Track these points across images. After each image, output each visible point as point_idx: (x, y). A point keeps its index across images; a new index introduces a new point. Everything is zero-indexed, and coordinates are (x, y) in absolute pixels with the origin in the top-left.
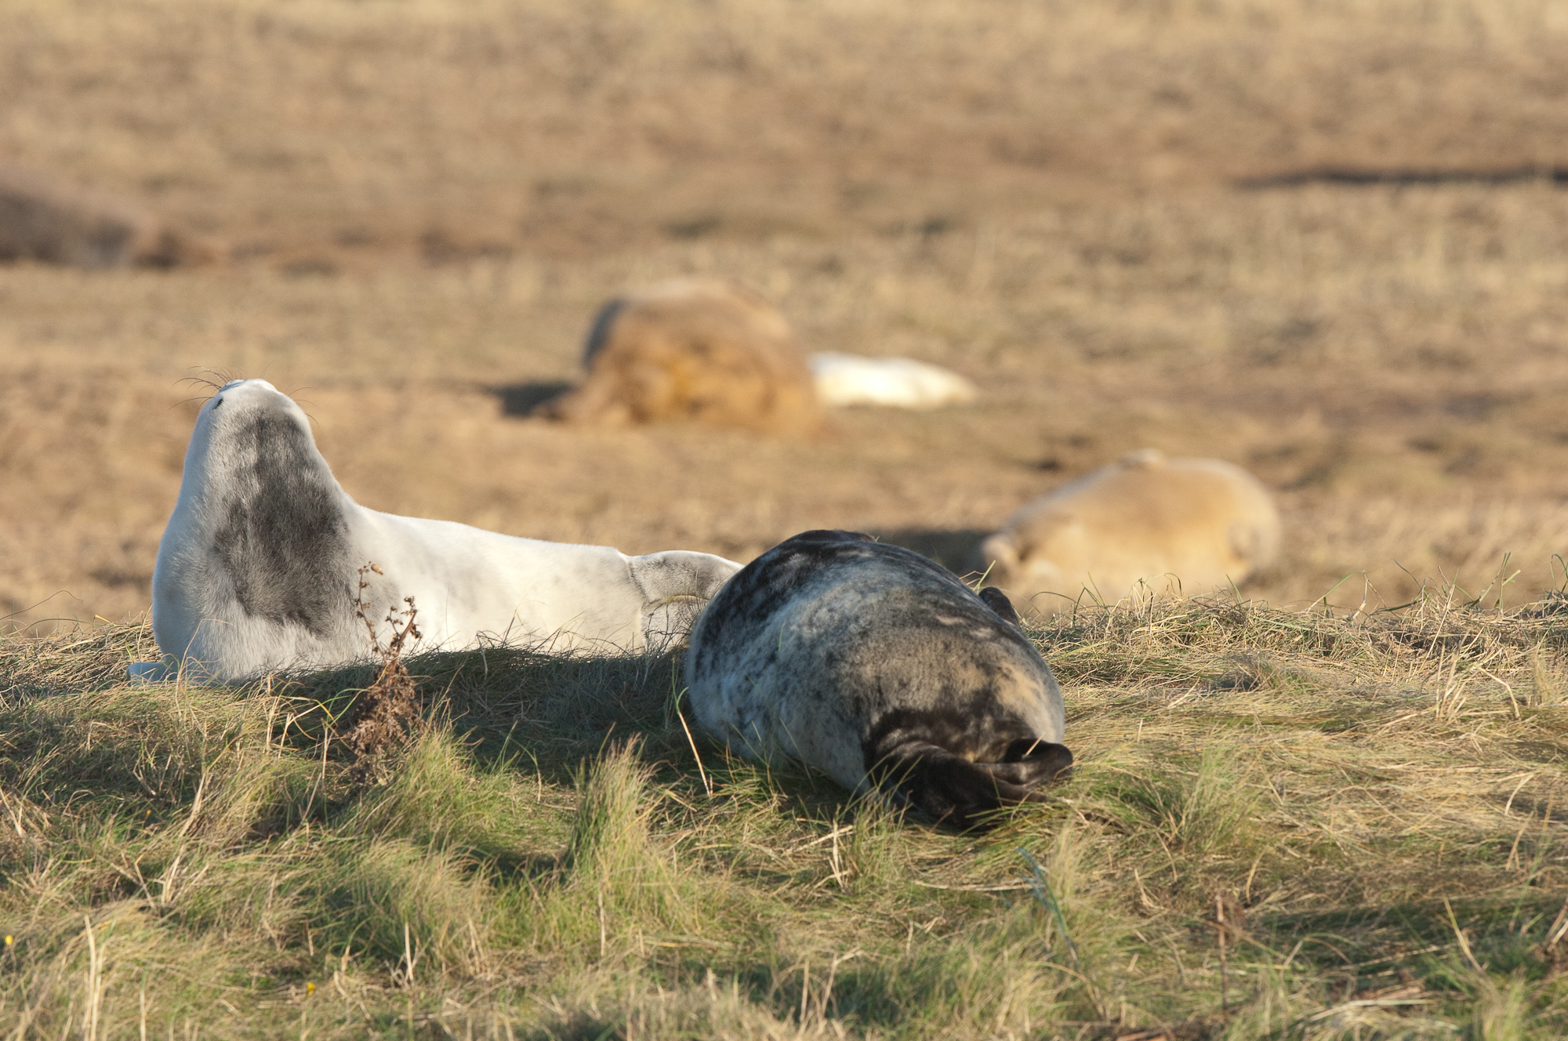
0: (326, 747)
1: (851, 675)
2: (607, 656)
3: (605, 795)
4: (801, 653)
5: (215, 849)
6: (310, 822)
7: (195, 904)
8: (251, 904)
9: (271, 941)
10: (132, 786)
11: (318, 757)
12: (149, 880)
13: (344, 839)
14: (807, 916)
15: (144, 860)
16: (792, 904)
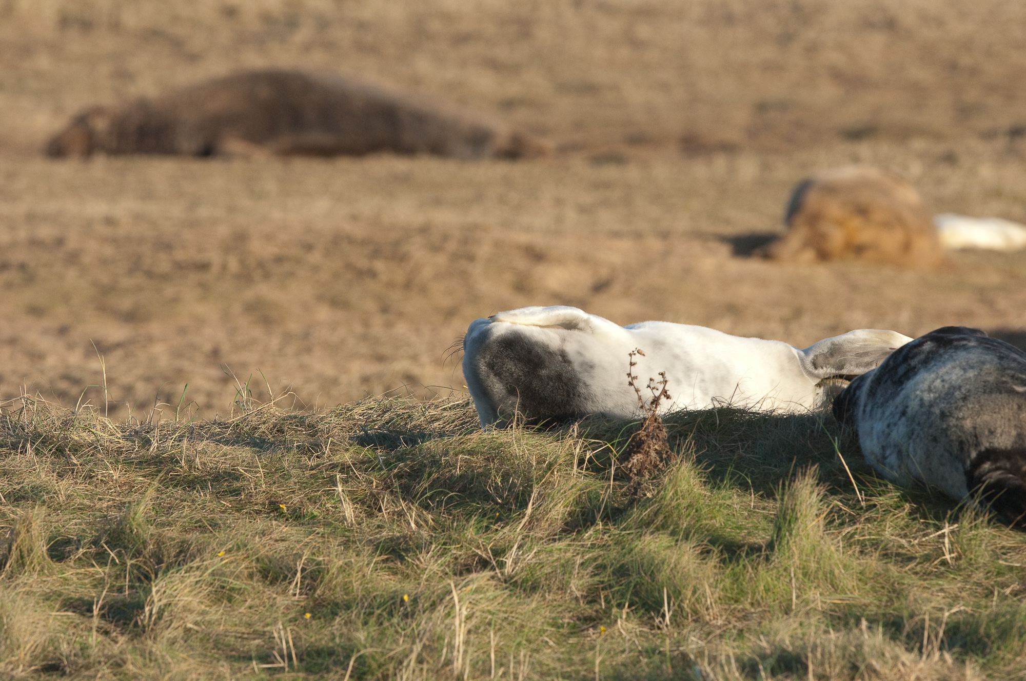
0: (613, 472)
1: (956, 426)
2: (797, 413)
3: (795, 505)
4: (923, 410)
5: (541, 539)
6: (602, 521)
7: (528, 575)
8: (563, 574)
9: (577, 599)
10: (487, 497)
11: (608, 479)
12: (497, 559)
13: (623, 533)
14: (928, 584)
15: (493, 546)
16: (919, 576)
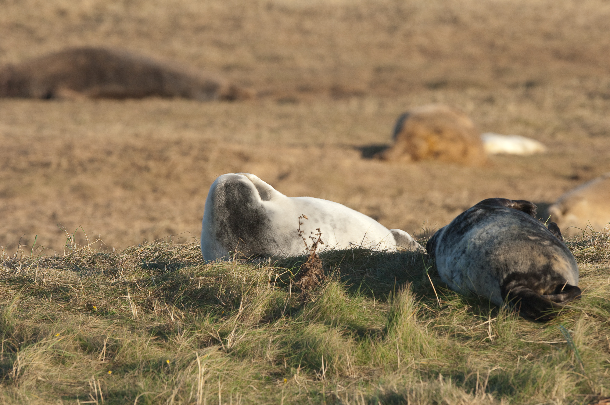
0: (291, 287)
1: (494, 259)
3: (400, 306)
4: (475, 250)
5: (248, 326)
6: (285, 316)
7: (241, 348)
8: (262, 348)
9: (270, 362)
10: (217, 302)
11: (288, 291)
12: (223, 338)
13: (298, 323)
14: (478, 353)
15: (220, 331)
16: (473, 348)
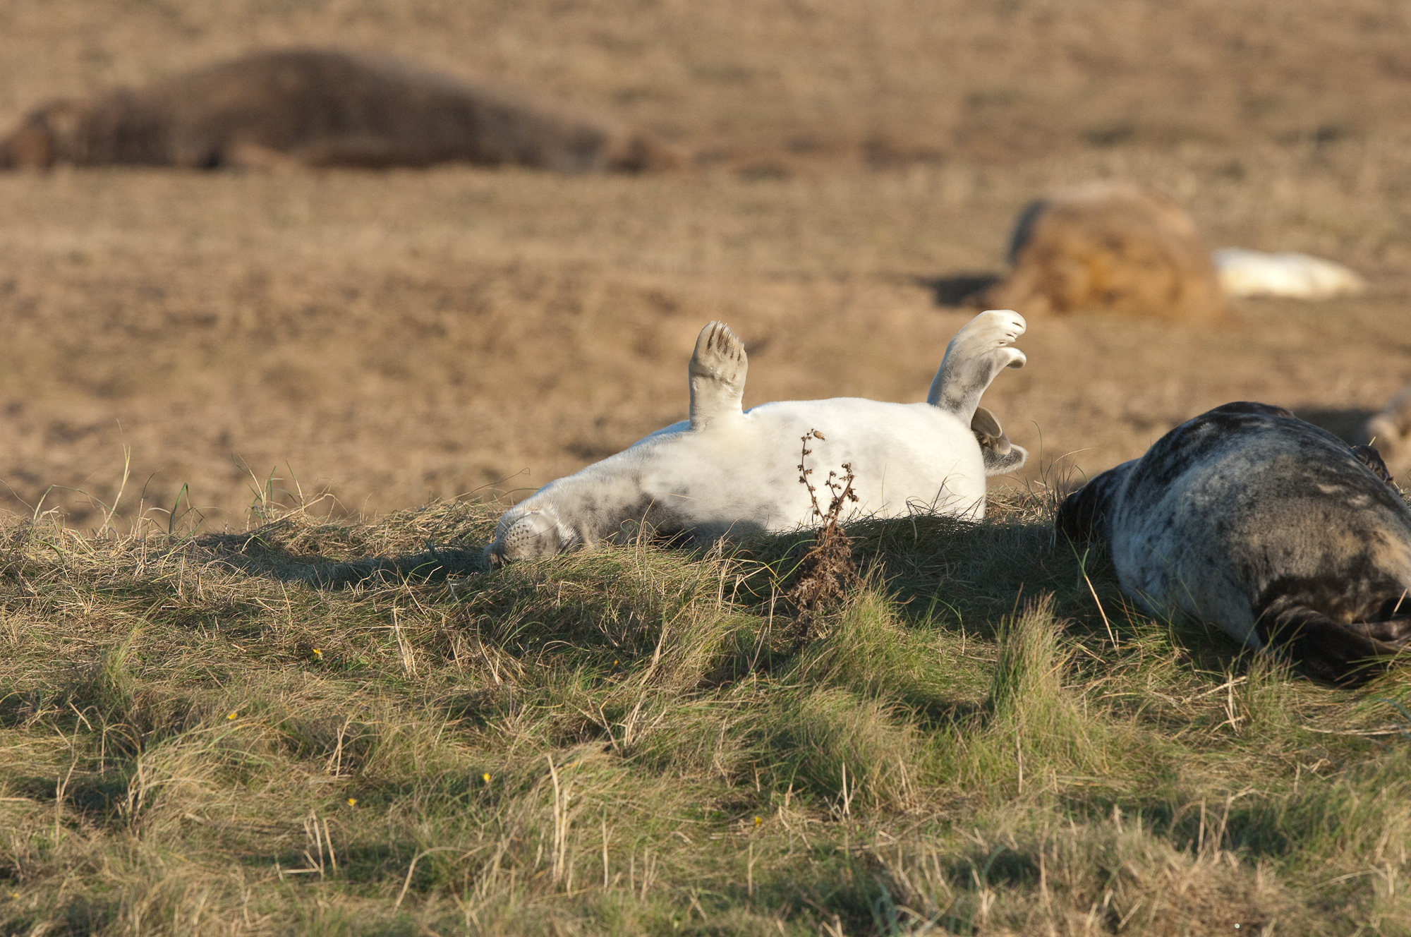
0: (773, 604)
1: (1240, 544)
3: (1023, 649)
4: (1195, 520)
5: (673, 696)
6: (757, 672)
7: (654, 745)
8: (703, 745)
9: (722, 778)
10: (598, 639)
11: (766, 613)
12: (612, 724)
13: (786, 688)
14: (1205, 758)
15: (607, 705)
16: (1191, 747)
